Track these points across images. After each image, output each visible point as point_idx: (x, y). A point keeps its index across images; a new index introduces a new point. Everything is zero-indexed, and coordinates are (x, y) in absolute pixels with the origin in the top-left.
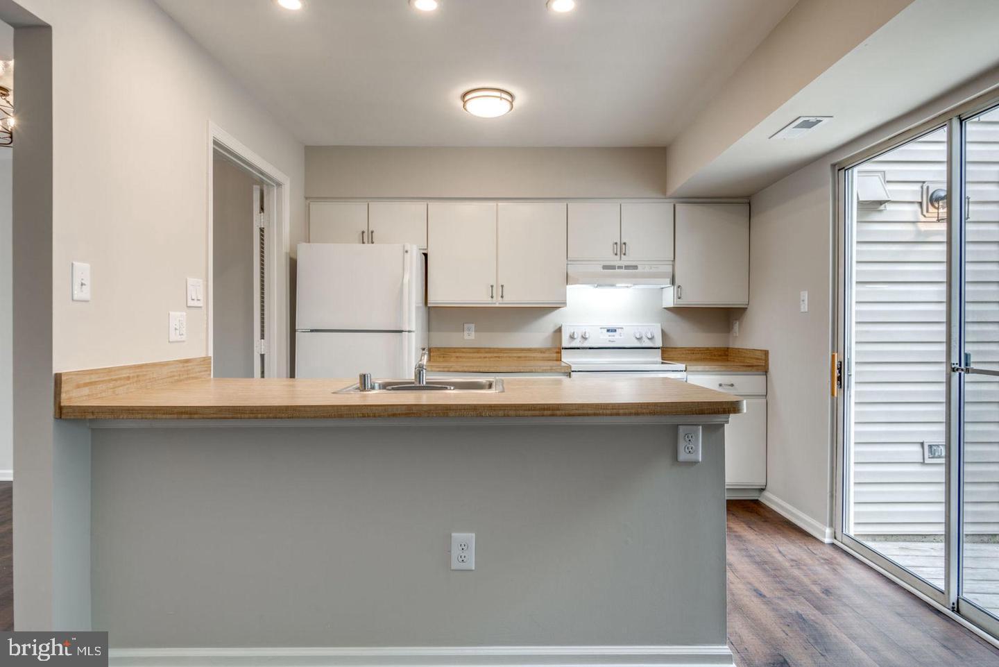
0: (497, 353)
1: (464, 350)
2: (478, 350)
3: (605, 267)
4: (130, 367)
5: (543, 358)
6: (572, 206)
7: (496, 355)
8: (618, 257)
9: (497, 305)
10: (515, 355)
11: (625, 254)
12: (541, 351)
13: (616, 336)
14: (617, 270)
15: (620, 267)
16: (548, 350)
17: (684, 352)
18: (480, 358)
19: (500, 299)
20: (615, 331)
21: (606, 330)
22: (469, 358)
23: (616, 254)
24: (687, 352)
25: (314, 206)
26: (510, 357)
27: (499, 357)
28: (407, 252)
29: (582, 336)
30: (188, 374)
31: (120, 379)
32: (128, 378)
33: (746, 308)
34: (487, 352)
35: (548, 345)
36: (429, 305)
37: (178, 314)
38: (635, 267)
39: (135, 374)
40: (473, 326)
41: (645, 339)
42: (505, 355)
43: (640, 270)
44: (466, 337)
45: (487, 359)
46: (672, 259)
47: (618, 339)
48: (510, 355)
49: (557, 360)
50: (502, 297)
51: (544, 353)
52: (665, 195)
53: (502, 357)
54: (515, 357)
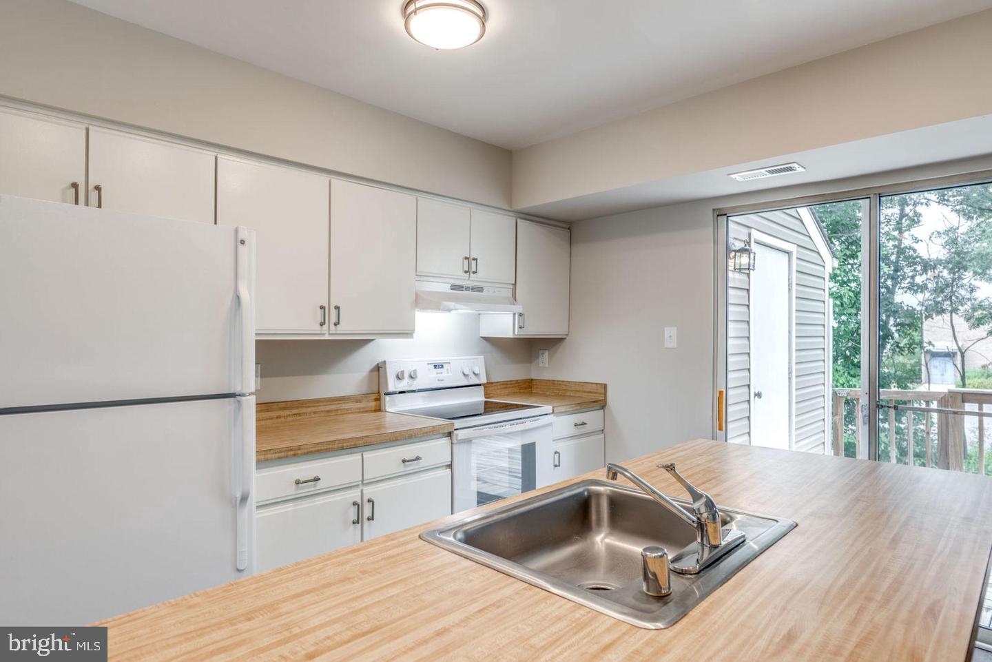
0: (297, 408)
2: (268, 406)
3: (454, 287)
5: (359, 409)
7: (295, 411)
8: (467, 276)
10: (322, 408)
11: (474, 272)
12: (356, 399)
13: (444, 372)
14: (465, 292)
15: (468, 289)
16: (366, 395)
17: (499, 387)
18: (271, 418)
19: (331, 328)
20: (443, 366)
21: (433, 366)
23: (465, 272)
24: (502, 386)
26: (315, 413)
27: (299, 414)
28: (243, 242)
29: (410, 376)
33: (565, 338)
34: (280, 409)
35: (364, 390)
38: (480, 289)
41: (471, 375)
42: (309, 410)
43: (485, 293)
45: (282, 419)
46: (514, 283)
47: (446, 378)
48: (314, 409)
49: (376, 411)
50: (335, 325)
51: (360, 401)
52: (511, 208)
53: (304, 413)
54: (322, 411)
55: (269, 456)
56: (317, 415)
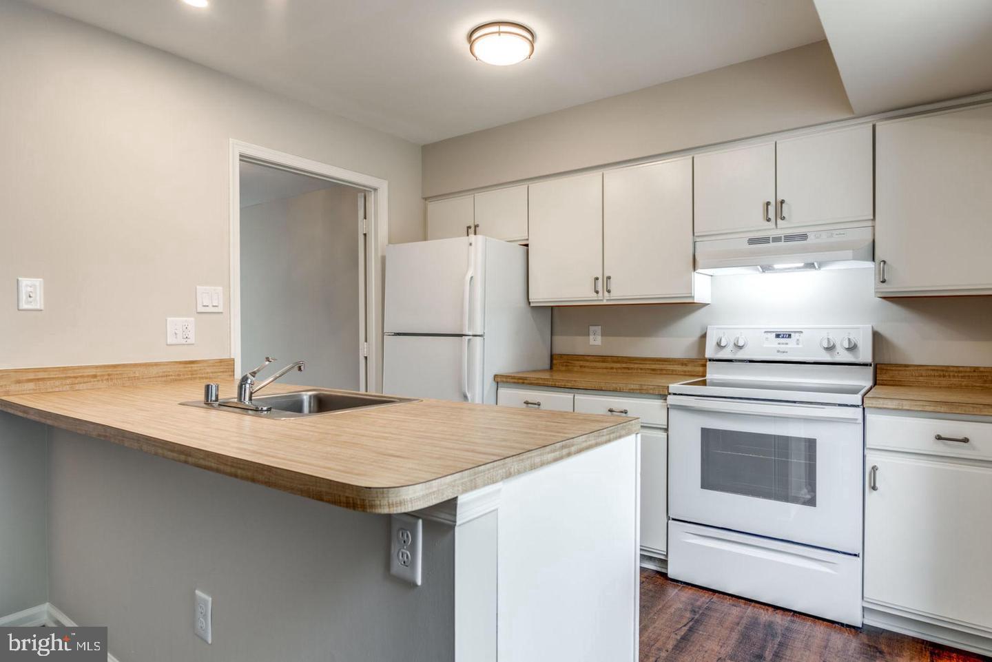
0: (626, 363)
1: (589, 358)
2: (604, 359)
3: (752, 241)
4: (97, 367)
5: (685, 372)
6: (700, 158)
7: (624, 365)
8: (772, 224)
9: (605, 302)
10: (648, 366)
11: (783, 218)
12: (682, 362)
13: (791, 343)
14: (772, 245)
15: (777, 239)
16: (693, 360)
18: (606, 368)
19: (606, 293)
20: (790, 336)
21: (775, 334)
22: (592, 368)
23: (769, 220)
25: (432, 206)
26: (641, 369)
27: (628, 369)
28: (471, 245)
29: (735, 344)
30: (192, 374)
31: (82, 377)
32: (95, 376)
34: (614, 362)
35: (691, 356)
36: (532, 305)
37: (180, 320)
38: (803, 237)
39: (107, 373)
40: (598, 329)
41: (839, 349)
42: (636, 366)
43: (811, 240)
44: (592, 342)
45: (615, 370)
46: (871, 218)
47: (792, 350)
48: (641, 366)
50: (609, 291)
51: (686, 365)
52: (853, 113)
53: (632, 368)
54: (648, 369)
55: (508, 380)
56: (642, 371)
